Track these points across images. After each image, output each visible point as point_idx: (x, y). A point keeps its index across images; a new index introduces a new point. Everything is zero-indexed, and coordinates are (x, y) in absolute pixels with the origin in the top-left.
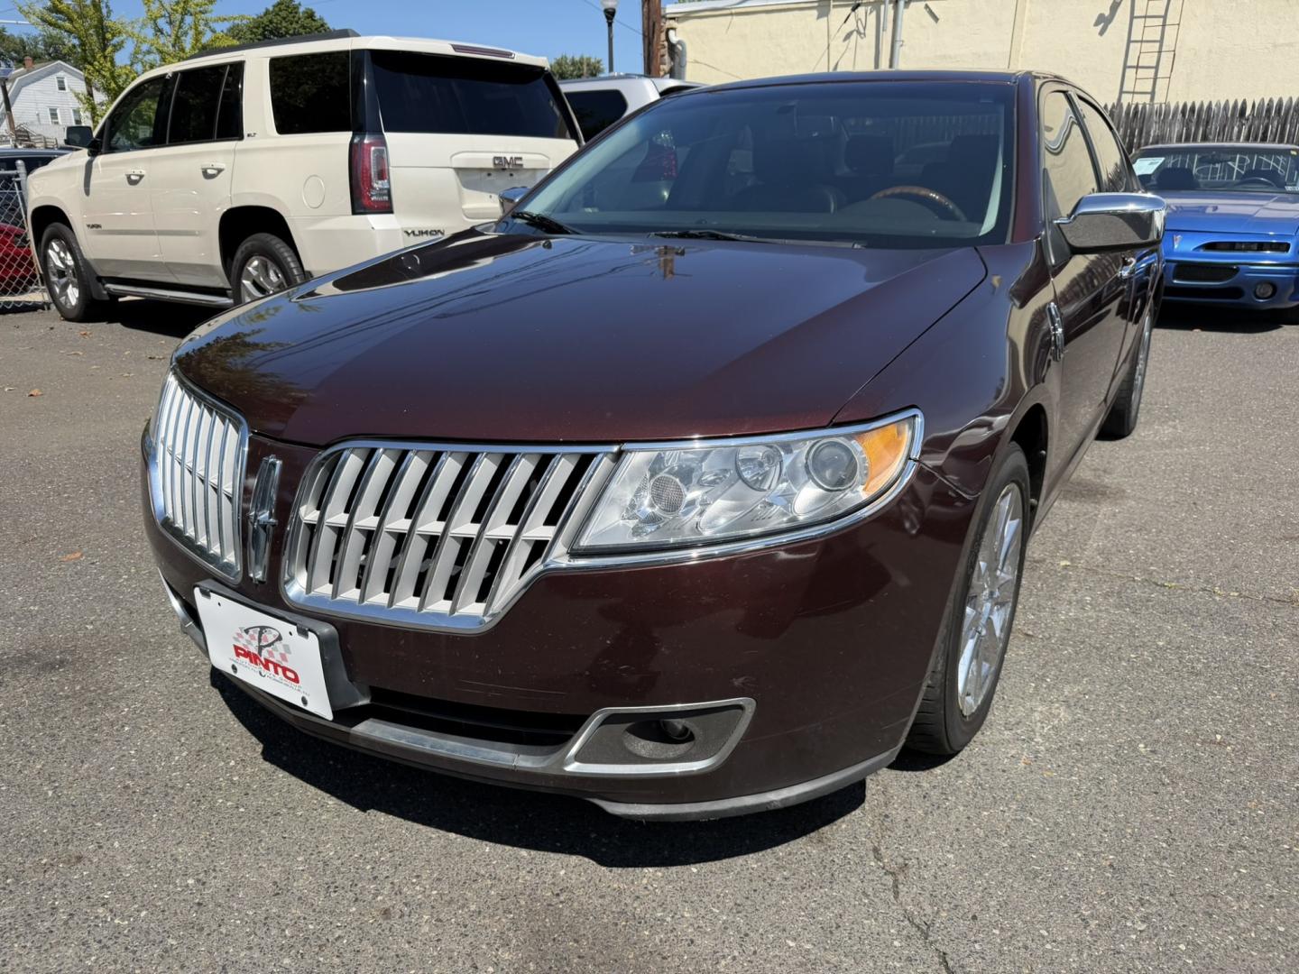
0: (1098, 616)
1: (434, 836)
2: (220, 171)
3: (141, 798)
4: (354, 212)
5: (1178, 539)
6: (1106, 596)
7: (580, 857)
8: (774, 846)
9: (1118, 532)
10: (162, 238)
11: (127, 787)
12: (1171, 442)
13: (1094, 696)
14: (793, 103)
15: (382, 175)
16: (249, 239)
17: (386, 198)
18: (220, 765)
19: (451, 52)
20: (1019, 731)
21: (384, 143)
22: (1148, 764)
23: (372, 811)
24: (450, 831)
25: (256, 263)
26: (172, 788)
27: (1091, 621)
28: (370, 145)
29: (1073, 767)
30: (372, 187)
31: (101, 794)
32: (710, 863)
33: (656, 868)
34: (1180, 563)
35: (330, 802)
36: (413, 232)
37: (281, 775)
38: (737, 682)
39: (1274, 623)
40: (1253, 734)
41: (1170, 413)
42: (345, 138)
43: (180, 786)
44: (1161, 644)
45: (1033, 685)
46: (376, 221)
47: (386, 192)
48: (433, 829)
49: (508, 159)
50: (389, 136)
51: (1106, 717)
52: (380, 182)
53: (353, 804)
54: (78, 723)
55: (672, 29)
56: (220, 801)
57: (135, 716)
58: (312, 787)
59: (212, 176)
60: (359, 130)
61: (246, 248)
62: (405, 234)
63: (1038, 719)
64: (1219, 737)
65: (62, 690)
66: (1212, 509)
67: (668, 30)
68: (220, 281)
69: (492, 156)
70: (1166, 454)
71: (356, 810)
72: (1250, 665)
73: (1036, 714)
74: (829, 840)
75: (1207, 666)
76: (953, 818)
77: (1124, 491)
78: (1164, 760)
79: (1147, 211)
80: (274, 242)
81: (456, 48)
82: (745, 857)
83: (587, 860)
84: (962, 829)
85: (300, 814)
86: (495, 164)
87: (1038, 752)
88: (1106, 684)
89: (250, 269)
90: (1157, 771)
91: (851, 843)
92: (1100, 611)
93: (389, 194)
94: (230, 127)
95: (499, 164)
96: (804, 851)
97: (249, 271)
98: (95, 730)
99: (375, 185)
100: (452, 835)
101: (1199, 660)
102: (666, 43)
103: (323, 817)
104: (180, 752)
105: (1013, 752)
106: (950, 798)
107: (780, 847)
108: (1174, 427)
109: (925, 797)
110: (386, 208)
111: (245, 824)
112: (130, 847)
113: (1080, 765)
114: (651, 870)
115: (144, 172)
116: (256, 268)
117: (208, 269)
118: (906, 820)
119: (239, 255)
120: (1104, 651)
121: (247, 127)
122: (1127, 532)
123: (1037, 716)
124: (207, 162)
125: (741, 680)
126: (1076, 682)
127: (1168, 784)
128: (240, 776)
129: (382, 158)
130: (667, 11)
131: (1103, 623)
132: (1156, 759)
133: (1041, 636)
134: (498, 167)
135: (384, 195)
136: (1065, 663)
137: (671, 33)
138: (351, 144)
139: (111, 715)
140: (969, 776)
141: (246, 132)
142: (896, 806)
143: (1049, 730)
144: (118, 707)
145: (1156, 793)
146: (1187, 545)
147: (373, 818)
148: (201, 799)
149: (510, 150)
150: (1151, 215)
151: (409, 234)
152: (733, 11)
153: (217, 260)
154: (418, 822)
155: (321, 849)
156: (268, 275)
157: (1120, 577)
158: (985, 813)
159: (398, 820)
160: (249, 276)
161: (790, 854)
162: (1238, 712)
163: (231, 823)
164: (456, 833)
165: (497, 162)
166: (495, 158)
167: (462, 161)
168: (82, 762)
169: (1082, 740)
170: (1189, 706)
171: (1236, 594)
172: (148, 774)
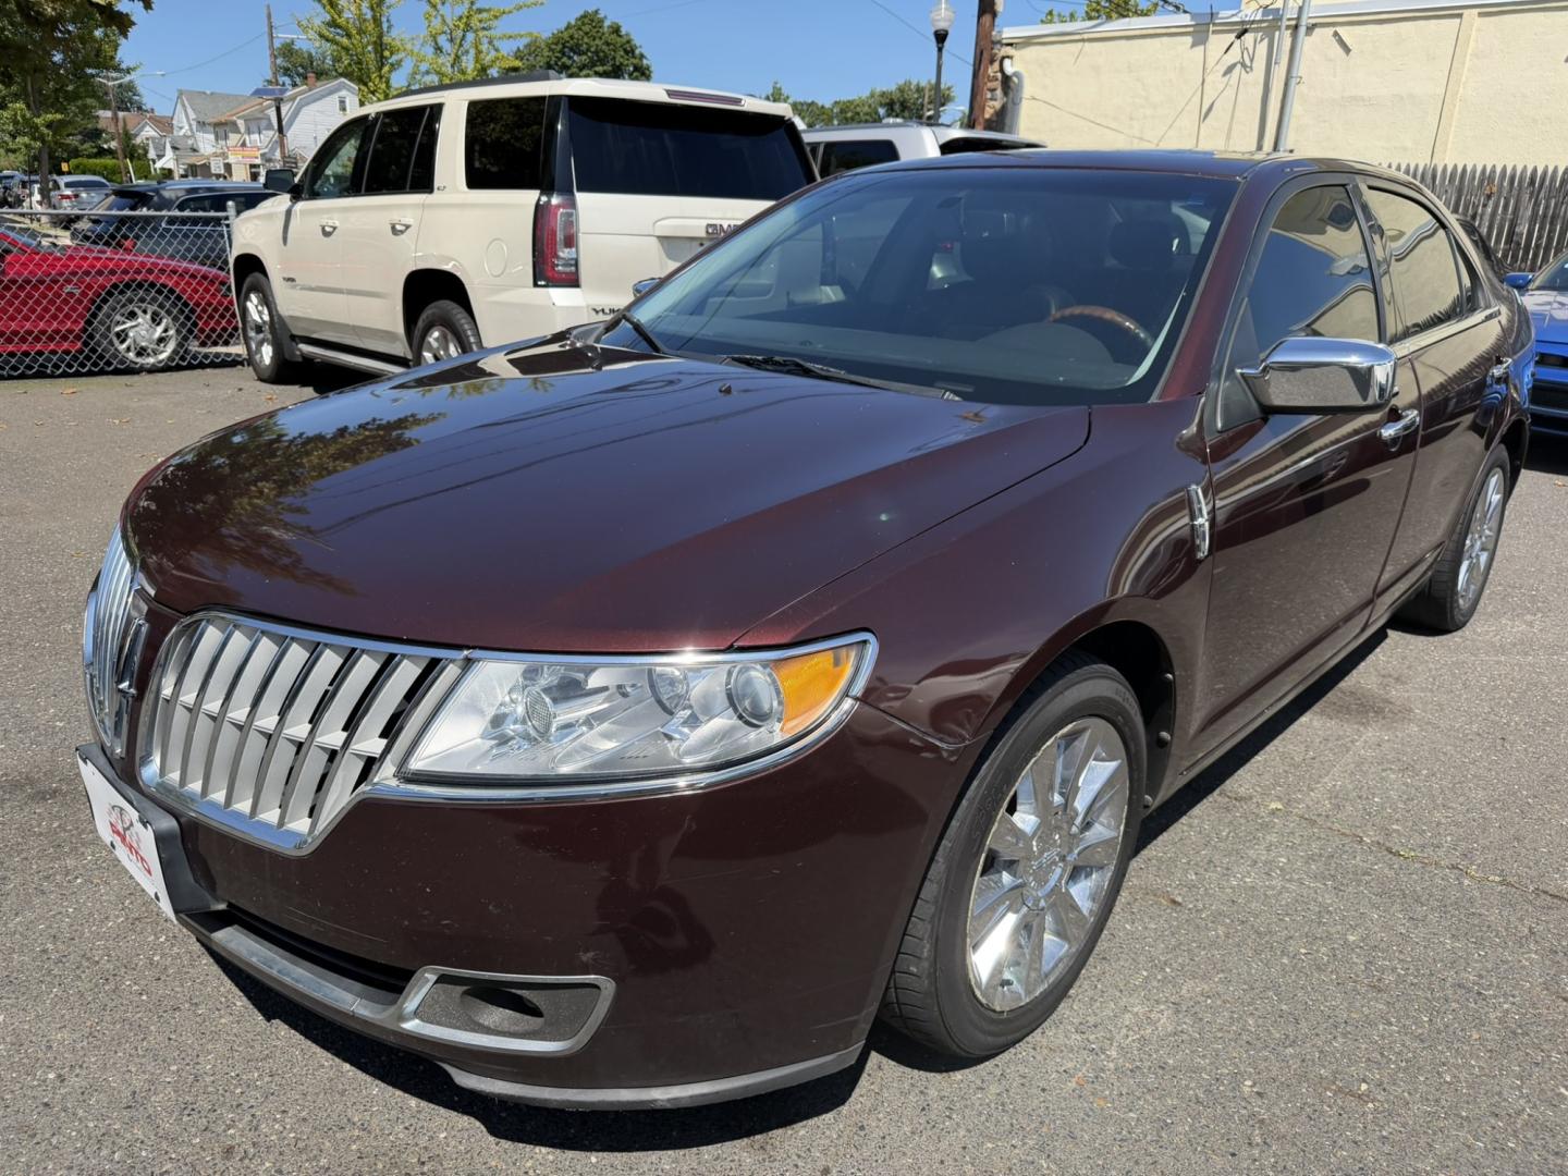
0: (1283, 887)
1: (326, 1064)
2: (408, 227)
3: (52, 967)
4: (536, 285)
5: (1453, 789)
6: (1311, 859)
7: (472, 1119)
8: (703, 1145)
9: (1373, 770)
10: (351, 298)
11: (45, 951)
12: (1515, 645)
13: (1219, 1002)
14: (961, 194)
15: (570, 241)
16: (430, 306)
17: (573, 269)
18: (150, 939)
19: (664, 98)
20: (1092, 1038)
21: (573, 205)
22: (1244, 1112)
23: (277, 1022)
24: (346, 1060)
25: (436, 334)
26: (88, 959)
27: (1270, 893)
28: (558, 207)
29: (1139, 1098)
30: (558, 257)
31: (15, 956)
32: (616, 1154)
33: (551, 1149)
34: (1439, 824)
35: (239, 1004)
36: (603, 310)
37: (204, 962)
38: (587, 957)
39: (1530, 929)
40: (1416, 1090)
41: (1533, 602)
42: (530, 197)
43: (97, 959)
44: (1351, 938)
45: (1145, 973)
46: (560, 296)
47: (573, 262)
48: (329, 1055)
49: (725, 227)
50: (584, 199)
51: (1220, 1035)
52: (567, 250)
53: (260, 1010)
54: (34, 867)
55: (1008, 57)
56: (128, 983)
57: (95, 866)
58: (230, 982)
59: (402, 232)
60: (547, 188)
61: (427, 317)
62: (594, 313)
63: (1127, 1023)
64: (1364, 1087)
65: (39, 825)
66: (1526, 750)
67: (1003, 58)
68: (401, 348)
69: (704, 223)
70: (1498, 663)
71: (261, 1018)
72: (1464, 987)
73: (1127, 1016)
74: (774, 1148)
75: (1401, 980)
76: (944, 1145)
77: (1411, 710)
78: (1268, 1110)
79: (1365, 365)
80: (454, 312)
81: (670, 93)
82: (661, 1153)
83: (478, 1124)
84: (949, 1161)
85: (200, 1012)
86: (707, 232)
87: (1103, 1070)
88: (1245, 987)
89: (431, 340)
90: (1251, 1122)
91: (799, 1156)
92: (1289, 881)
93: (576, 265)
94: (423, 182)
95: (713, 233)
96: (736, 1158)
97: (429, 343)
98: (47, 878)
99: (561, 254)
100: (347, 1066)
101: (1394, 970)
102: (999, 75)
103: (223, 1021)
104: (117, 917)
105: (1070, 1065)
106: (954, 1116)
107: (710, 1147)
108: (1531, 624)
109: (923, 1109)
110: (573, 281)
111: (139, 1015)
112: (12, 1024)
113: (1149, 1097)
114: (544, 1150)
115: (337, 224)
116: (437, 340)
117: (389, 336)
118: (884, 1138)
119: (421, 324)
120: (1267, 938)
121: (437, 182)
122: (1383, 770)
123: (1127, 1018)
124: (396, 217)
125: (590, 955)
126: (1205, 977)
127: (1258, 1145)
128: (163, 956)
129: (570, 222)
130: (1004, 36)
131: (1286, 898)
132: (1258, 1106)
133: (1191, 906)
134: (711, 236)
135: (571, 265)
136: (1204, 948)
137: (1007, 63)
138: (538, 205)
139: (70, 863)
140: (994, 1089)
141: (436, 184)
142: (881, 1116)
143: (1133, 1041)
144: (83, 853)
145: (1233, 1155)
146: (1461, 799)
147: (274, 1030)
148: (111, 978)
149: (729, 215)
150: (1370, 369)
151: (597, 312)
152: (1086, 36)
153: (399, 327)
154: (317, 1044)
155: (201, 1059)
156: (446, 349)
157: (1343, 834)
158: (990, 1145)
159: (297, 1037)
160: (430, 349)
161: (717, 1159)
162: (1410, 1055)
163: (126, 1012)
164: (352, 1064)
165: (710, 231)
166: (709, 226)
167: (669, 227)
168: (17, 914)
169: (1171, 1062)
170: (1344, 1035)
171: (1497, 879)
172: (73, 939)
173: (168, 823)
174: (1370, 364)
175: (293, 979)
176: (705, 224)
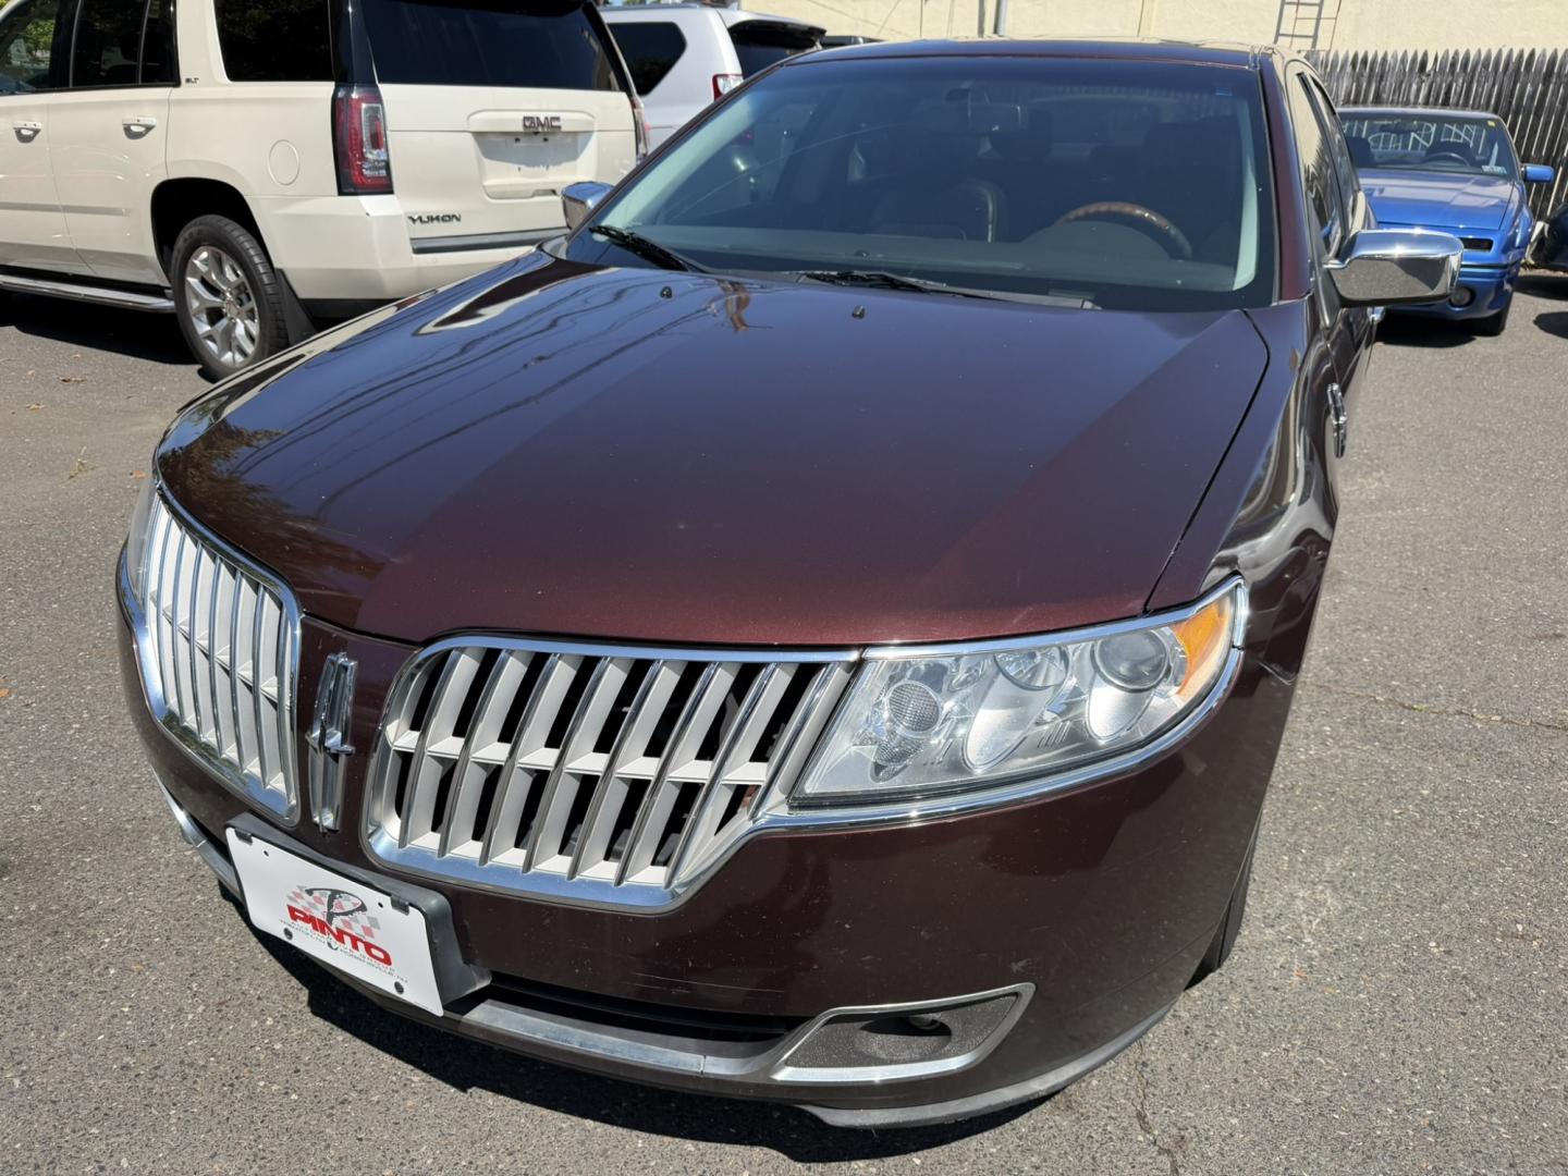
0: (1344, 754)
1: (564, 1125)
2: (149, 128)
3: (149, 1085)
4: (341, 193)
5: (1416, 641)
6: (1348, 724)
7: (766, 1150)
8: (1014, 1119)
9: (1345, 633)
10: (71, 216)
11: (125, 1067)
12: (1380, 501)
13: (1362, 874)
14: (966, 85)
15: (377, 141)
16: (193, 222)
17: (383, 173)
18: (253, 1026)
20: (1283, 929)
21: (378, 98)
22: (1446, 972)
23: (474, 1090)
24: (584, 1116)
25: (204, 255)
26: (191, 1065)
27: (1337, 761)
28: (360, 100)
29: (1357, 979)
30: (363, 158)
31: (91, 1081)
32: (935, 1149)
33: (867, 1162)
34: (1426, 675)
35: (415, 1079)
36: (420, 218)
37: (340, 1038)
38: (1016, 967)
39: (1550, 759)
40: (1559, 921)
41: (1372, 460)
42: (324, 90)
43: (201, 1063)
44: (1425, 792)
45: (1286, 858)
46: (371, 204)
47: (383, 164)
48: (562, 1115)
49: (542, 120)
50: (387, 90)
51: (1382, 904)
52: (375, 152)
53: (446, 1080)
54: (40, 964)
56: (262, 1084)
57: (121, 950)
58: (387, 1056)
59: (138, 135)
60: (343, 79)
61: (191, 235)
62: (410, 222)
63: (1302, 909)
64: (1520, 927)
65: (12, 912)
66: (1446, 596)
68: (156, 276)
69: (520, 116)
70: (1378, 519)
71: (453, 1090)
72: (1534, 821)
73: (1299, 902)
74: (1080, 1105)
75: (1485, 823)
76: (1227, 1063)
77: (1340, 573)
78: (1463, 965)
79: (1440, 256)
80: (229, 228)
82: (979, 1136)
83: (774, 1153)
84: (1242, 1079)
85: (375, 1099)
86: (525, 126)
87: (1311, 958)
88: (1373, 854)
89: (197, 262)
90: (1458, 980)
91: (1108, 1108)
92: (1345, 747)
93: (387, 167)
94: (161, 68)
95: (530, 127)
96: (1051, 1124)
97: (195, 265)
98: (67, 974)
99: (369, 156)
100: (589, 1123)
101: (1474, 815)
103: (410, 1103)
104: (194, 1006)
105: (1281, 960)
106: (1218, 1033)
107: (1020, 1119)
108: (1380, 480)
109: (1186, 1033)
110: (385, 187)
111: (302, 1119)
112: (145, 1166)
113: (1365, 976)
114: (861, 1163)
115: (39, 126)
116: (205, 261)
117: (138, 260)
118: (1170, 1069)
119: (180, 243)
120: (1361, 805)
121: (185, 68)
122: (1354, 631)
123: (1300, 905)
124: (130, 116)
125: (1021, 964)
126: (1337, 852)
127: (1475, 1000)
128: (284, 1041)
129: (376, 117)
131: (1352, 764)
132: (1454, 964)
133: (1281, 786)
134: (528, 130)
135: (380, 168)
136: (1318, 825)
138: (335, 100)
139: (86, 951)
140: (1235, 998)
141: (184, 75)
142: (1153, 1048)
143: (1318, 925)
145: (1464, 1014)
146: (1428, 649)
147: (477, 1101)
148: (235, 1082)
149: (544, 107)
150: (1444, 260)
151: (414, 220)
153: (148, 248)
154: (540, 1105)
155: (413, 1154)
156: (221, 272)
157: (1358, 696)
158: (1265, 1054)
159: (511, 1103)
160: (196, 269)
161: (1035, 1129)
162: (1535, 891)
163: (284, 1119)
164: (594, 1119)
165: (527, 124)
166: (525, 119)
167: (483, 122)
168: (56, 1029)
169: (1360, 938)
170: (1477, 882)
171: (1499, 718)
172: (153, 1045)
173: (435, 901)
174: (1444, 255)
175: (605, 1049)
176: (522, 118)
